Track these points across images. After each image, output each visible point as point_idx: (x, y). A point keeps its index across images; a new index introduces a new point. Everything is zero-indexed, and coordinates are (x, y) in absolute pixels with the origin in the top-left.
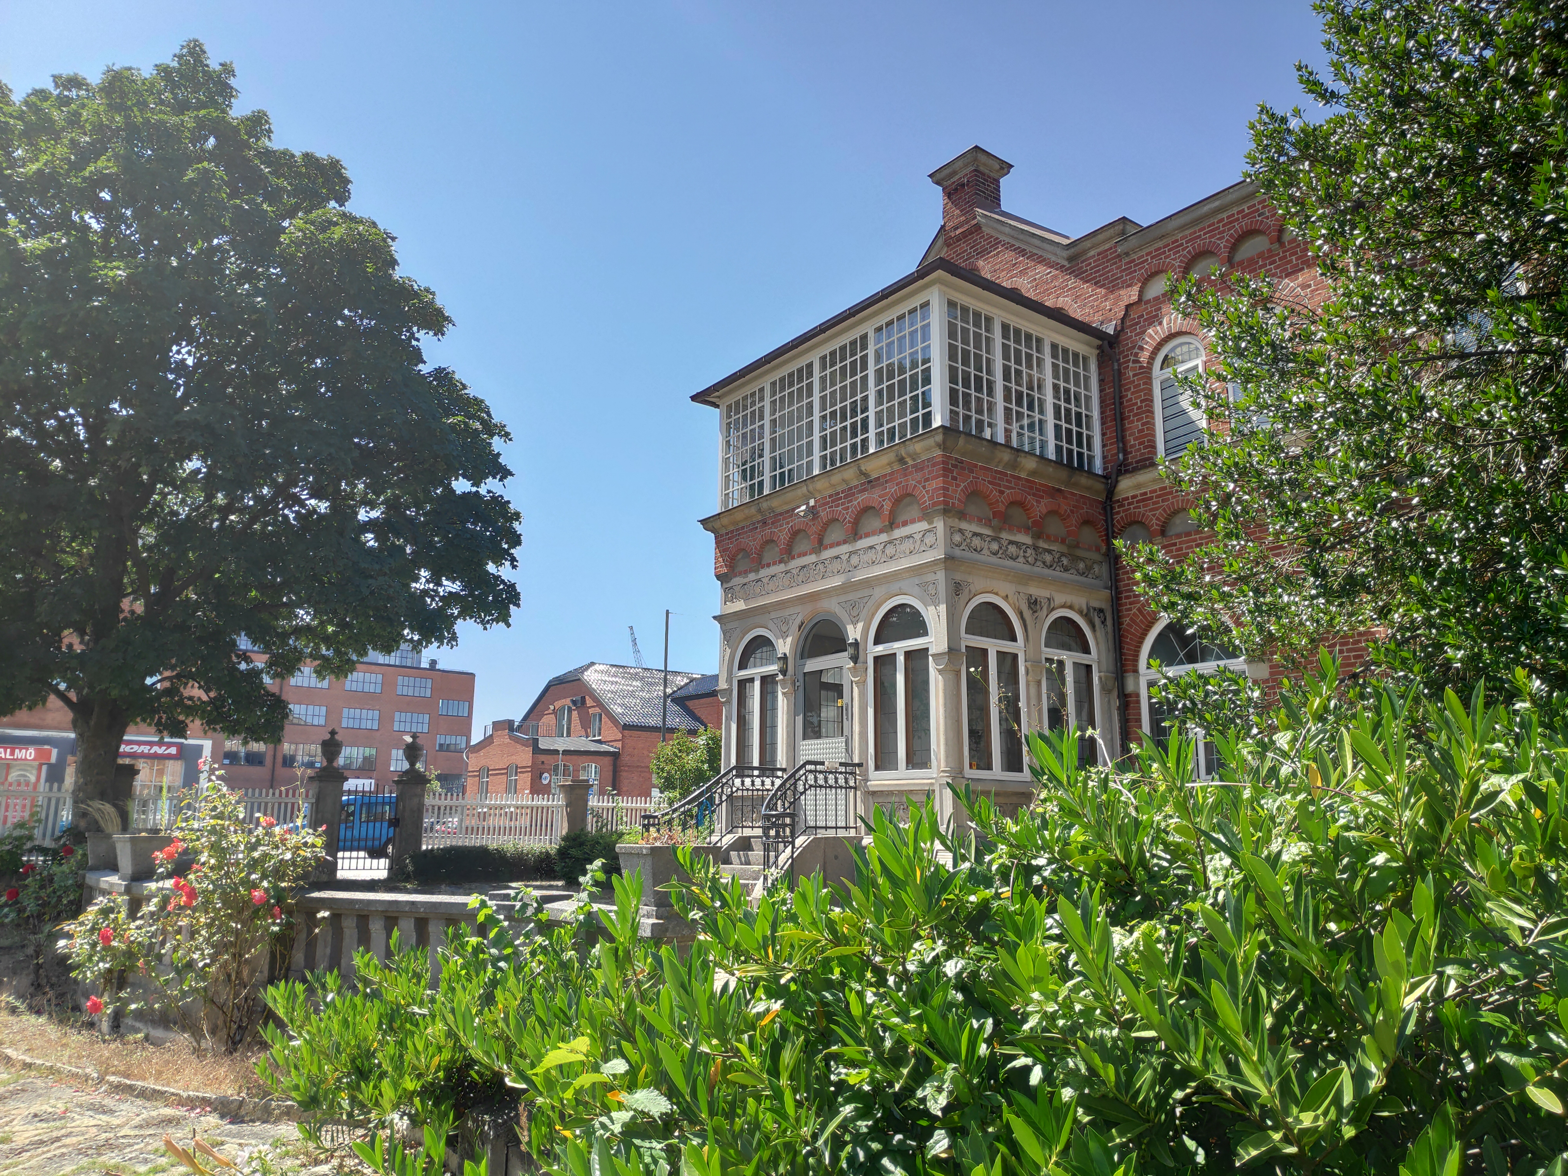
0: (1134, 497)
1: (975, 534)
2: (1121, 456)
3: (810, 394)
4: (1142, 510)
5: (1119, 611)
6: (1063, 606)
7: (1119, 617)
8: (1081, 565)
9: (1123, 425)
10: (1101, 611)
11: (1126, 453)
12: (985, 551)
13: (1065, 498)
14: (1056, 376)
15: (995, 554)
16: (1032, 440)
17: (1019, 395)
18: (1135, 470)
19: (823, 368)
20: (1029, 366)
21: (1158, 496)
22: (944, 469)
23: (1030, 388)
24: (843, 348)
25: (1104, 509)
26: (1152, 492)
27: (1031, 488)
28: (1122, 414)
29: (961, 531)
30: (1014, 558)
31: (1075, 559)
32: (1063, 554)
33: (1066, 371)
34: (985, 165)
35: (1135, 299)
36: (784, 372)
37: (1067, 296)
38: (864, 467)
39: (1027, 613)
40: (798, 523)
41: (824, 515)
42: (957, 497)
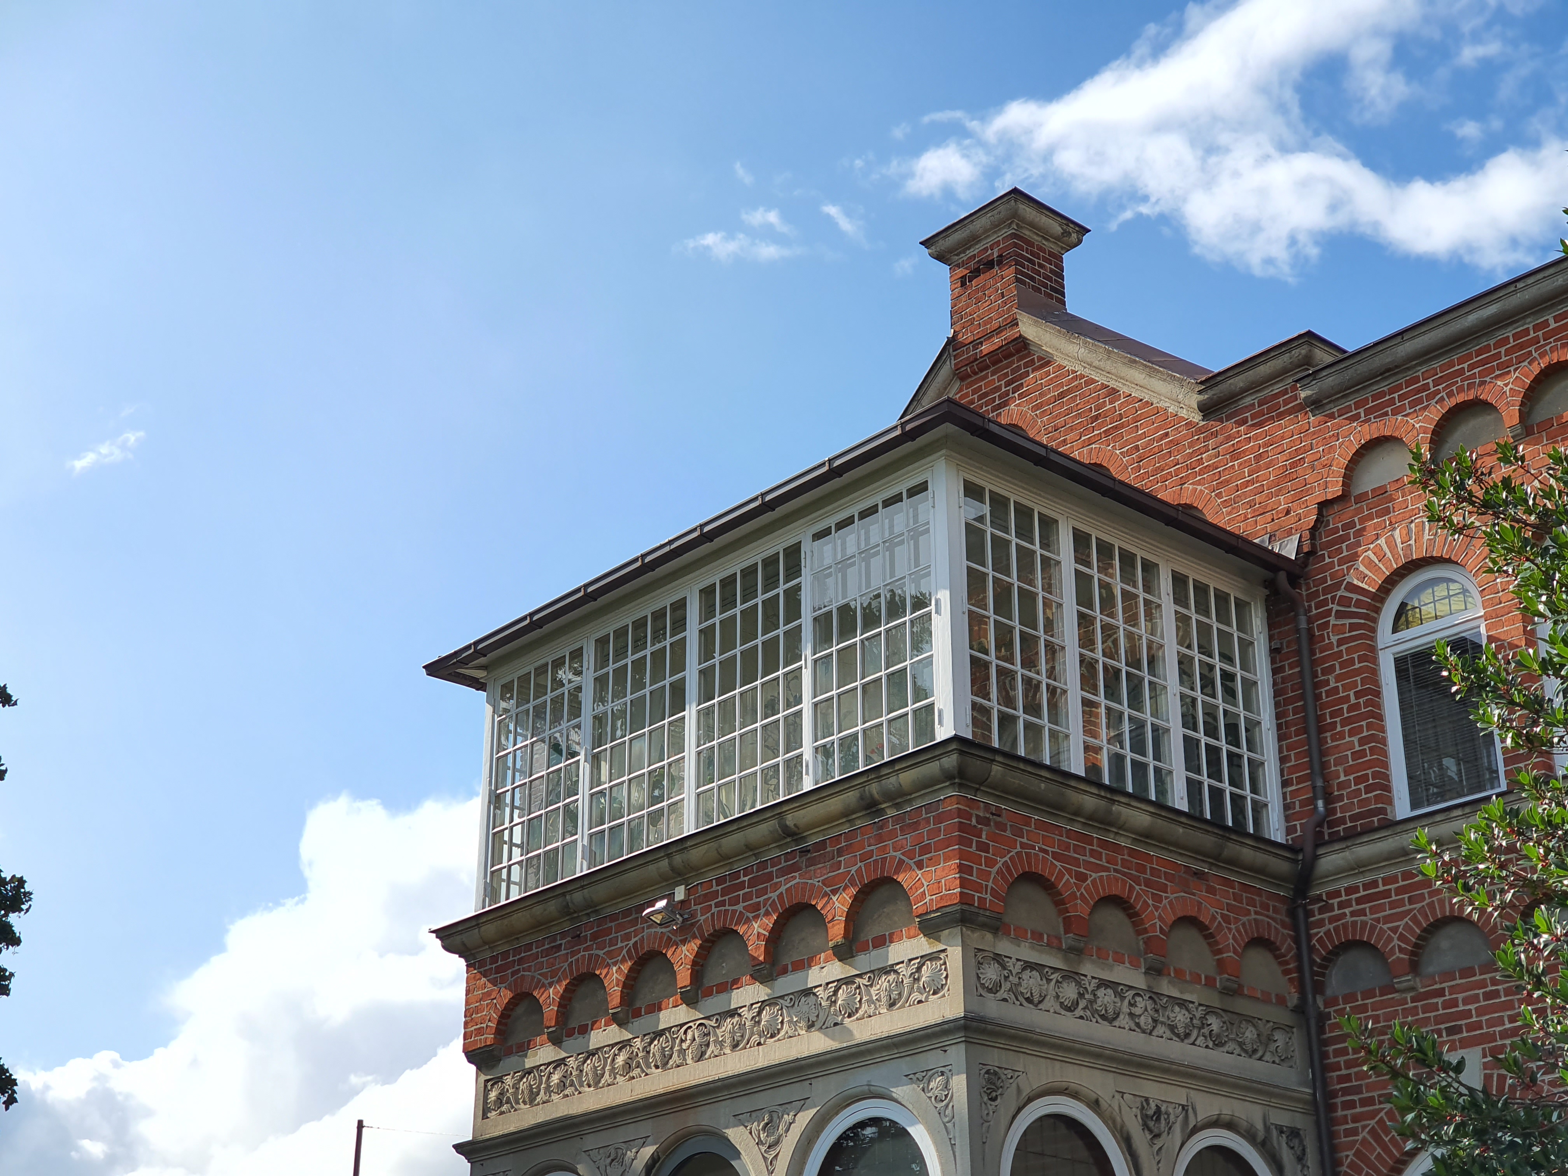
0: (1350, 890)
1: (1029, 966)
2: (1320, 803)
3: (679, 665)
4: (1368, 918)
5: (1332, 1135)
6: (1215, 1123)
7: (1334, 1149)
8: (1250, 1034)
9: (1322, 742)
10: (1294, 1133)
11: (1329, 799)
12: (1050, 1003)
13: (1211, 890)
14: (1184, 640)
15: (1070, 1008)
16: (1139, 768)
17: (1113, 675)
18: (1351, 835)
19: (708, 611)
20: (1131, 619)
21: (1399, 891)
22: (962, 827)
23: (1134, 662)
24: (749, 573)
25: (1292, 913)
26: (1386, 881)
27: (1141, 869)
28: (1320, 719)
29: (998, 958)
30: (1110, 1018)
31: (1236, 1018)
32: (1210, 1011)
33: (1204, 630)
34: (1033, 225)
35: (1335, 490)
36: (626, 618)
37: (1199, 483)
38: (790, 820)
39: (1140, 1139)
40: (650, 936)
41: (706, 921)
42: (989, 887)
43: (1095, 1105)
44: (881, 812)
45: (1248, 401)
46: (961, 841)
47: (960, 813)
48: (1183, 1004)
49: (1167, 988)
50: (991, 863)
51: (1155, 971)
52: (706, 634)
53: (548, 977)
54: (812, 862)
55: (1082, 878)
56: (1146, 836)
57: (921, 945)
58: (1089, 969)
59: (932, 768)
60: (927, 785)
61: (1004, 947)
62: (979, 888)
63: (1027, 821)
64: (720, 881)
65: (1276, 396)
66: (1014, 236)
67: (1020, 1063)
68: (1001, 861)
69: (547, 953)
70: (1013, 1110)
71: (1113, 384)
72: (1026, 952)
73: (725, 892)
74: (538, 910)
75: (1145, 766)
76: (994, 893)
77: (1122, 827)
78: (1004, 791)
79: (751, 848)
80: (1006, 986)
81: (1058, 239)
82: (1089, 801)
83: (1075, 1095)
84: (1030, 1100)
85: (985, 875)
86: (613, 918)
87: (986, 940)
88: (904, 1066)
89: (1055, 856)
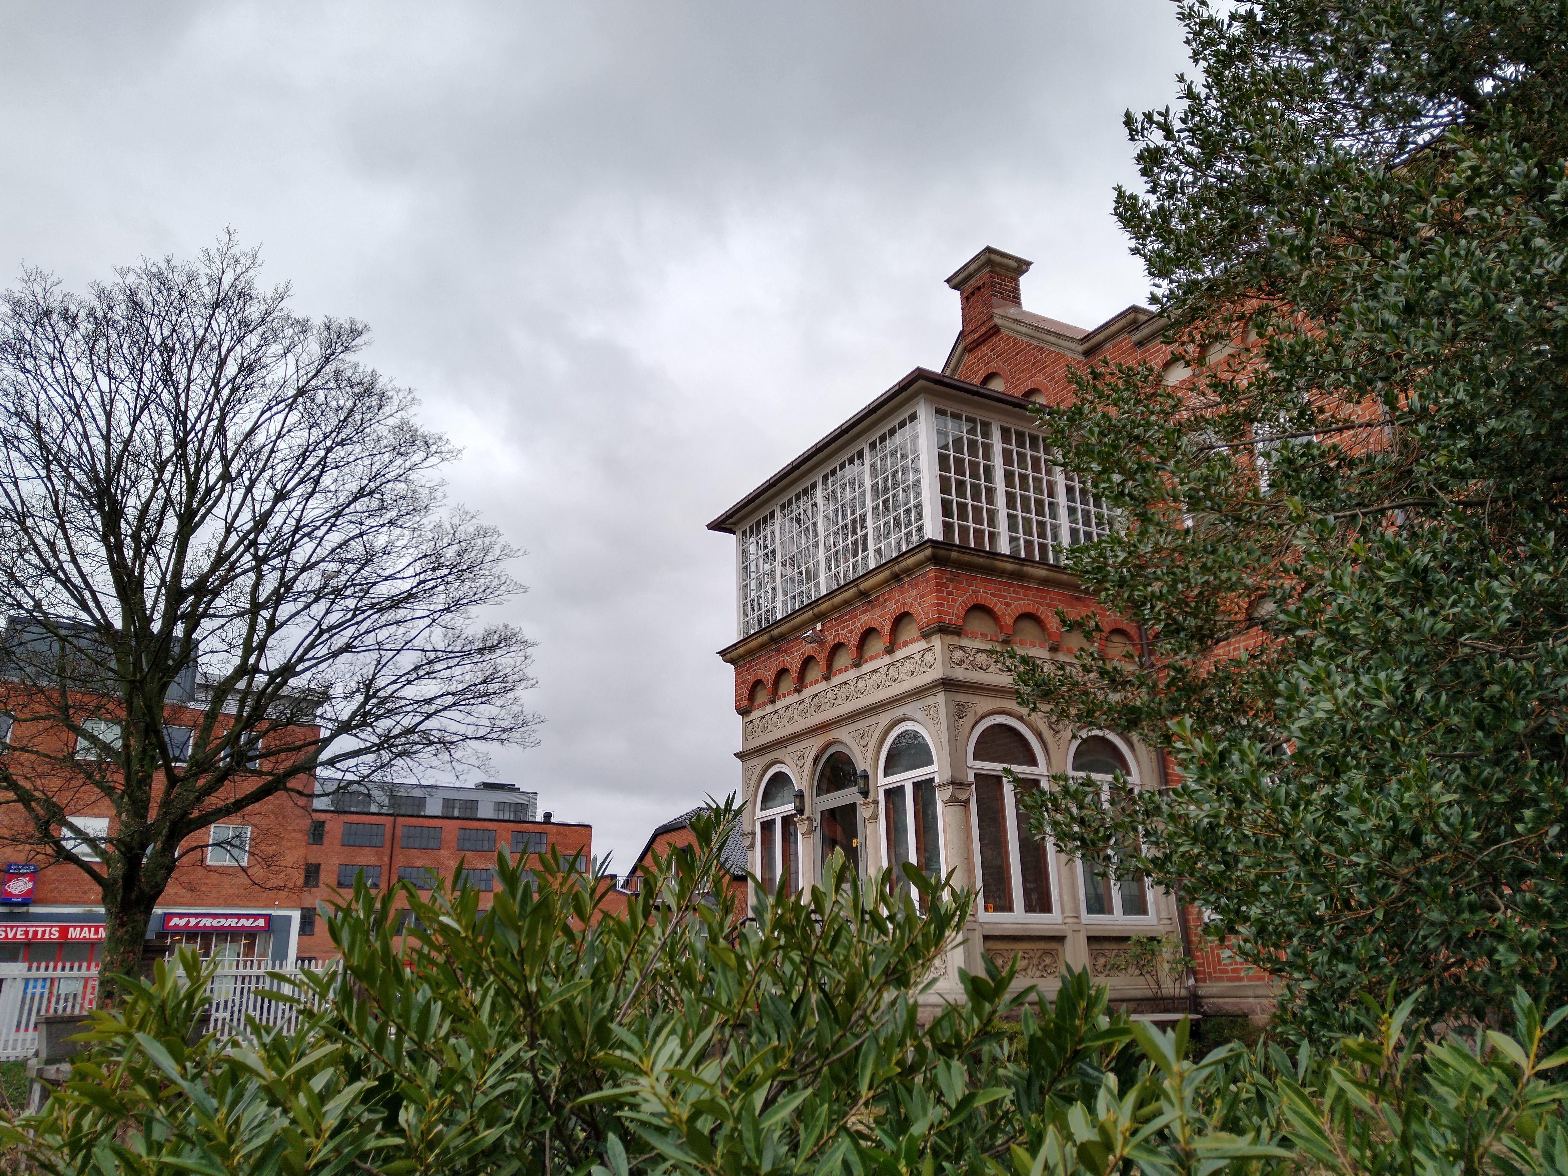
1: (980, 651)
3: (815, 514)
12: (992, 668)
16: (1043, 547)
17: (1026, 500)
19: (826, 487)
20: (1037, 469)
22: (937, 584)
24: (842, 466)
27: (1044, 598)
29: (961, 648)
34: (1000, 265)
36: (791, 492)
38: (862, 586)
39: (1047, 734)
40: (808, 649)
41: (831, 639)
42: (954, 615)
43: (1020, 719)
44: (901, 580)
46: (937, 591)
47: (936, 577)
48: (1071, 664)
49: (1060, 656)
50: (954, 601)
52: (826, 498)
53: (766, 671)
54: (874, 607)
55: (1008, 605)
56: (1045, 581)
57: (922, 645)
58: (1015, 650)
59: (920, 556)
60: (920, 564)
61: (965, 642)
62: (948, 614)
63: (975, 578)
64: (836, 619)
65: (1121, 342)
66: (990, 271)
67: (976, 699)
68: (960, 600)
69: (766, 660)
70: (973, 723)
71: (1041, 345)
72: (978, 644)
73: (838, 625)
74: (760, 640)
75: (1046, 545)
76: (957, 616)
77: (1030, 578)
78: (960, 565)
79: (847, 602)
80: (967, 662)
81: (1015, 270)
82: (1010, 566)
83: (1009, 714)
84: (983, 717)
85: (952, 607)
86: (792, 641)
87: (955, 640)
88: (919, 704)
89: (992, 595)
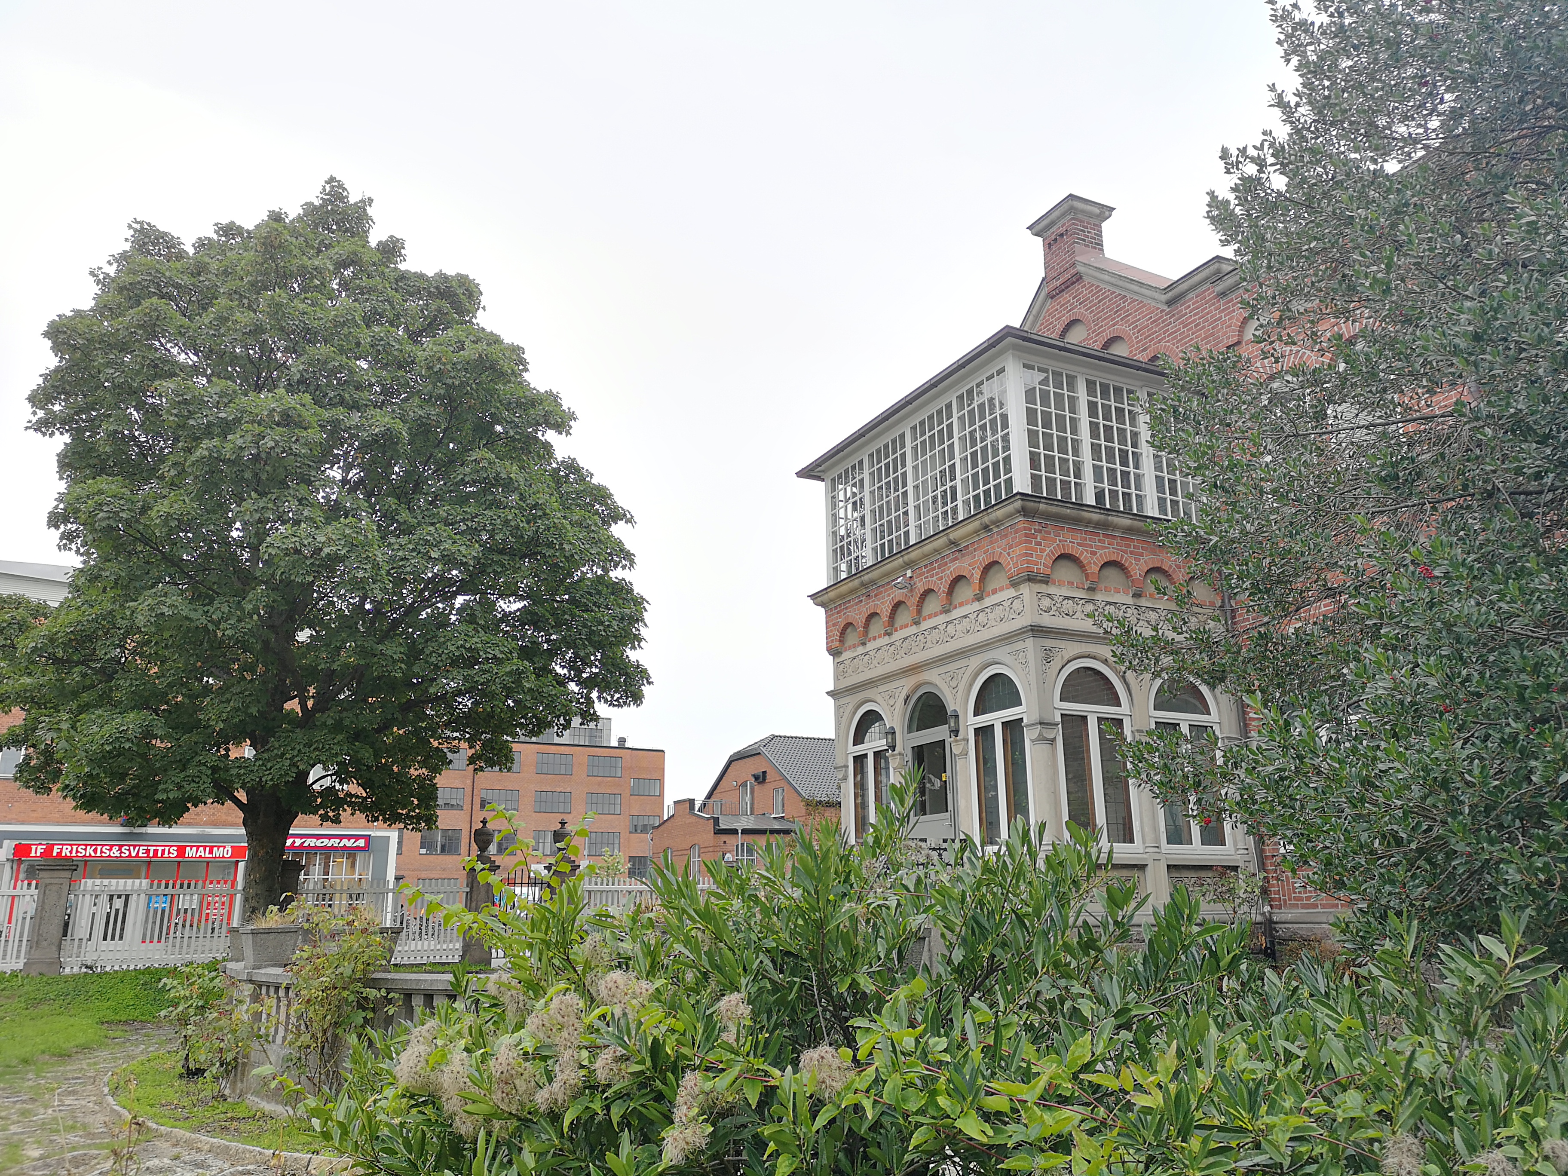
1: (1066, 598)
3: (904, 464)
12: (1079, 615)
16: (1127, 497)
17: (1110, 451)
19: (914, 438)
20: (1121, 421)
22: (1027, 535)
23: (1123, 442)
24: (931, 417)
27: (1127, 546)
29: (1049, 596)
34: (1083, 212)
35: (1236, 339)
36: (880, 444)
37: (1168, 341)
38: (952, 536)
39: (1130, 676)
40: (898, 595)
41: (921, 586)
42: (1042, 562)
43: (1105, 662)
44: (991, 530)
45: (1190, 296)
46: (1026, 542)
47: (1025, 528)
48: (1153, 609)
49: (1143, 602)
50: (1042, 551)
51: (1137, 595)
52: (915, 449)
53: (858, 615)
54: (963, 556)
55: (1095, 553)
56: (1129, 530)
57: (1012, 593)
58: (1100, 597)
59: (1010, 508)
60: (1009, 516)
61: (1052, 590)
62: (1036, 563)
63: (1062, 529)
64: (926, 566)
65: (1204, 291)
66: (1072, 219)
67: (1062, 644)
68: (1048, 550)
69: (856, 604)
70: (1060, 667)
71: (1123, 293)
72: (1065, 592)
73: (928, 572)
74: (850, 584)
75: (1129, 494)
76: (1045, 565)
77: (1115, 527)
78: (1048, 516)
79: (936, 551)
80: (1054, 608)
81: (1098, 216)
82: (1095, 517)
83: (1094, 658)
84: (1069, 661)
85: (1041, 557)
86: (883, 586)
87: (1043, 588)
88: (1008, 649)
89: (1078, 544)
